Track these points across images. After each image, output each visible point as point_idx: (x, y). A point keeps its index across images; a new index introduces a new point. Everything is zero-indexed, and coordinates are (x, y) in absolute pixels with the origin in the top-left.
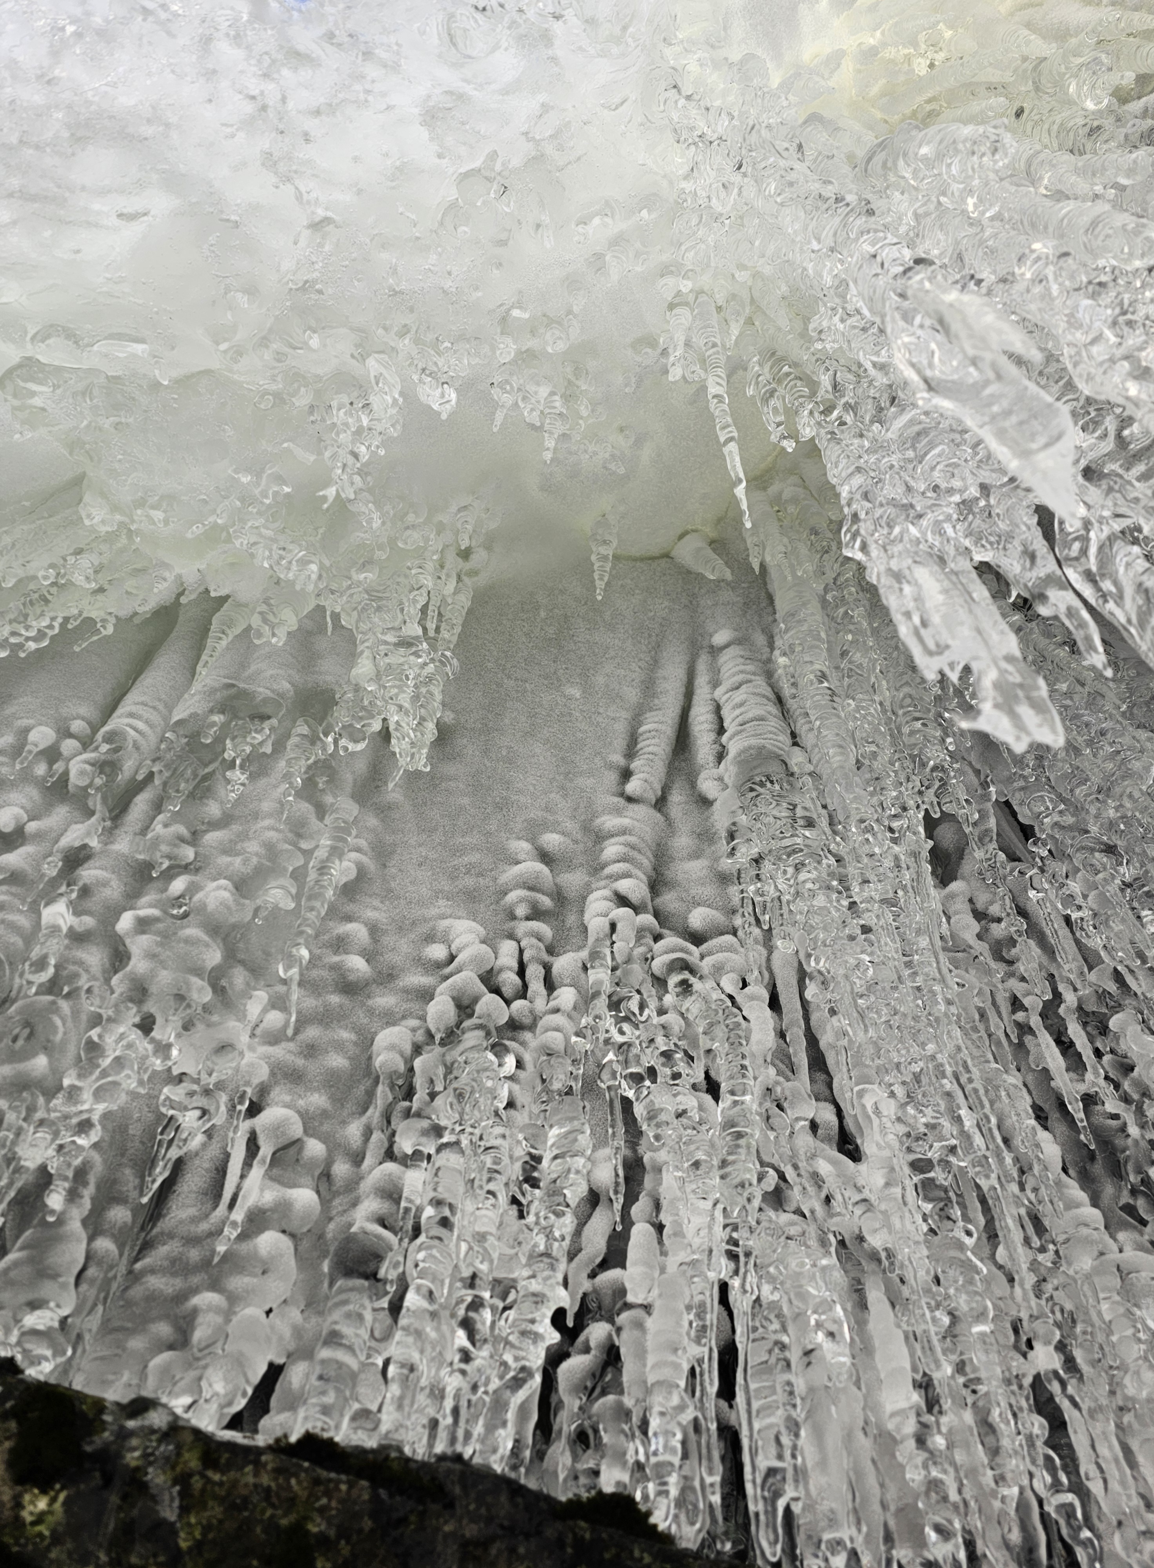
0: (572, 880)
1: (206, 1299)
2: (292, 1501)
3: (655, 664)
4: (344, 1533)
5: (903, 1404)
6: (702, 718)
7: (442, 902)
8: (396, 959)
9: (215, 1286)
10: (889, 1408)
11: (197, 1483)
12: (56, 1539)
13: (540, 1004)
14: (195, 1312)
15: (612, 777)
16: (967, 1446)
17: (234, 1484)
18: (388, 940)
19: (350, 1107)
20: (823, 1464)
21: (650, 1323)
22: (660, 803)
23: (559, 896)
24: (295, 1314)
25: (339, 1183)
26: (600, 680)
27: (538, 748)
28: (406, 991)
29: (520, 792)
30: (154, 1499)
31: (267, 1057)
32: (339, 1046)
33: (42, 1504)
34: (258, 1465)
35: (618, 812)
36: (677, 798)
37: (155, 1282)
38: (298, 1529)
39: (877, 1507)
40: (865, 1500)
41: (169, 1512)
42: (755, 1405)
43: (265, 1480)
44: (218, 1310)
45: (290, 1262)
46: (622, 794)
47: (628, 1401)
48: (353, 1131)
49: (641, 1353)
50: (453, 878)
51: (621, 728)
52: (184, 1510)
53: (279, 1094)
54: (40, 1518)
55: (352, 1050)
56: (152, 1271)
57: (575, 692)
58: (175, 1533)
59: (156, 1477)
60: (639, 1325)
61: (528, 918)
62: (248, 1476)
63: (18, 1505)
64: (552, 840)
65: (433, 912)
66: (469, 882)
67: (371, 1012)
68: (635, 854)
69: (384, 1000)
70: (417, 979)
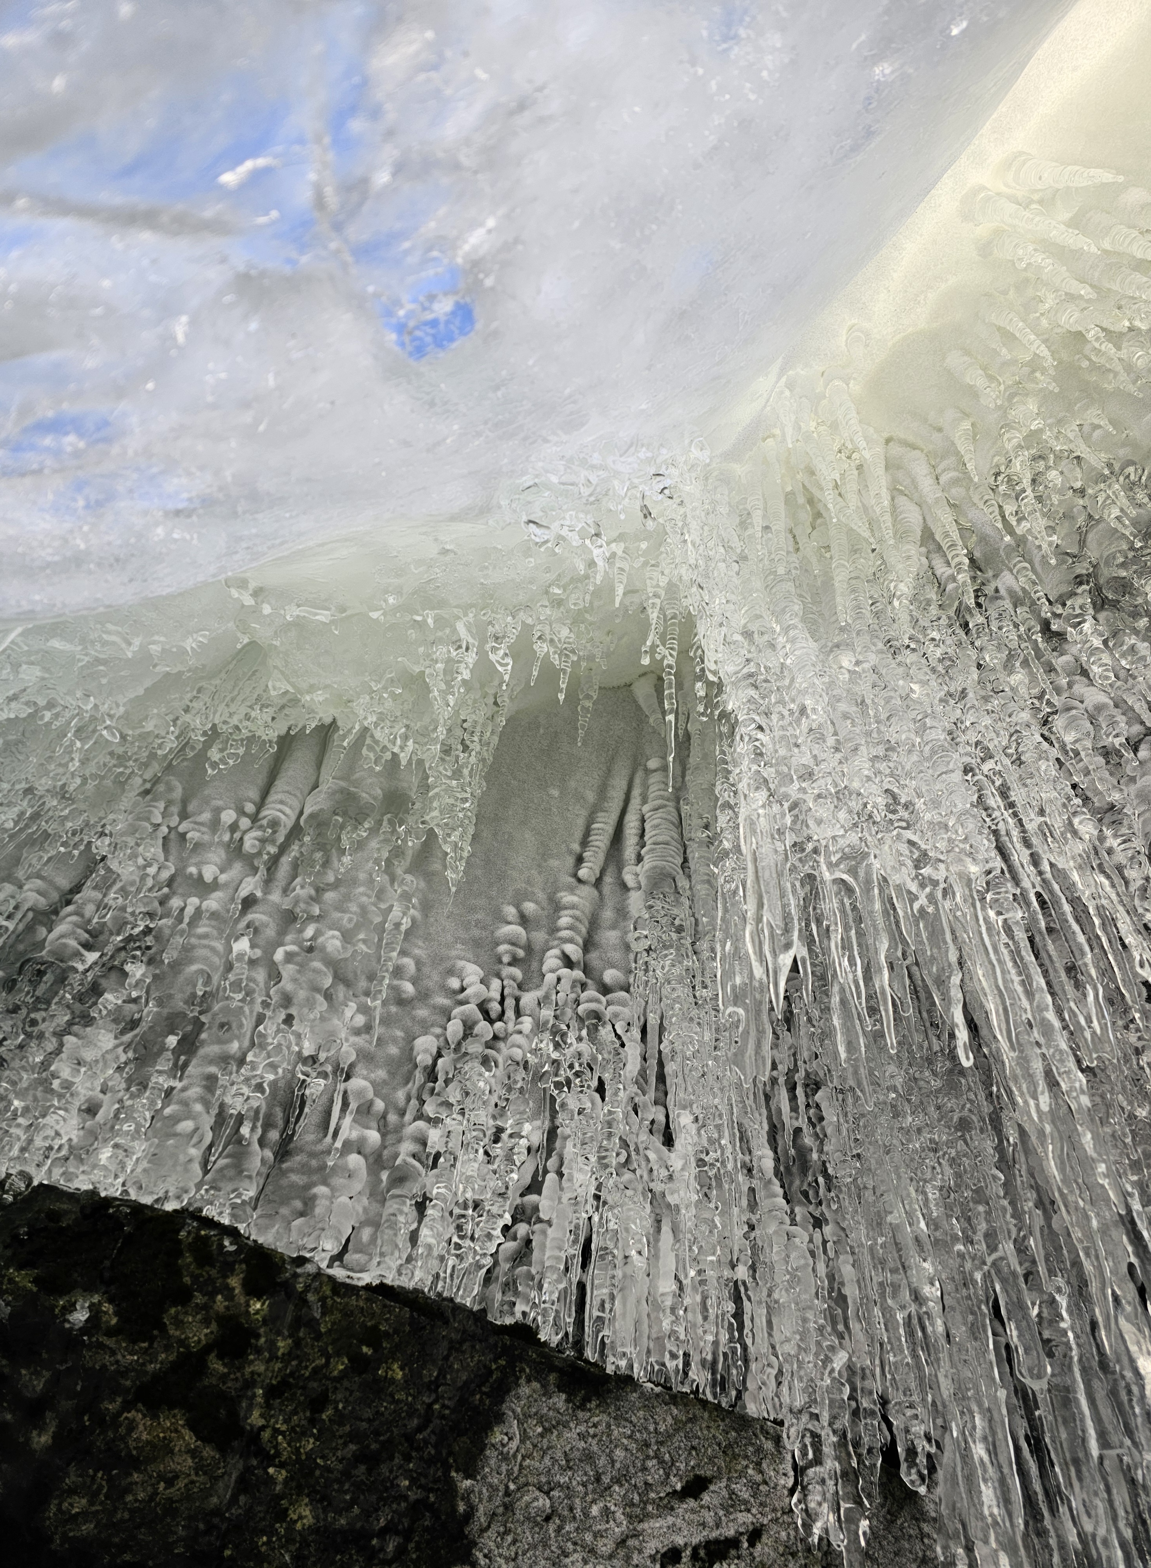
0: (539, 937)
1: (321, 1190)
2: (373, 1314)
3: (609, 773)
4: (396, 1331)
5: (668, 1290)
6: (632, 825)
7: (459, 946)
8: (430, 984)
9: (325, 1183)
10: (661, 1290)
11: (329, 1302)
12: (265, 1322)
13: (511, 1026)
14: (314, 1197)
15: (570, 861)
16: (694, 1312)
17: (347, 1304)
18: (426, 970)
19: (399, 1079)
20: (624, 1315)
21: (550, 1231)
22: (598, 883)
23: (529, 948)
24: (365, 1201)
25: (391, 1127)
26: (573, 784)
27: (528, 835)
28: (434, 1007)
29: (513, 868)
30: (309, 1307)
31: (353, 1045)
32: (394, 1040)
33: (258, 1306)
34: (358, 1295)
35: (571, 890)
36: (608, 879)
37: (294, 1178)
38: (375, 1328)
39: (645, 1340)
40: (641, 1335)
41: (317, 1315)
42: (596, 1282)
43: (361, 1303)
44: (326, 1197)
45: (363, 1173)
46: (575, 875)
47: (533, 1271)
48: (400, 1095)
49: (543, 1247)
50: (467, 929)
51: (581, 822)
52: (324, 1314)
53: (361, 1069)
54: (257, 1312)
55: (402, 1043)
56: (292, 1170)
57: (555, 793)
58: (318, 1323)
59: (311, 1297)
60: (544, 1233)
61: (510, 964)
62: (353, 1301)
63: (248, 1306)
64: (529, 907)
65: (454, 953)
66: (476, 932)
67: (413, 1019)
68: (577, 924)
69: (422, 1013)
70: (442, 1000)
